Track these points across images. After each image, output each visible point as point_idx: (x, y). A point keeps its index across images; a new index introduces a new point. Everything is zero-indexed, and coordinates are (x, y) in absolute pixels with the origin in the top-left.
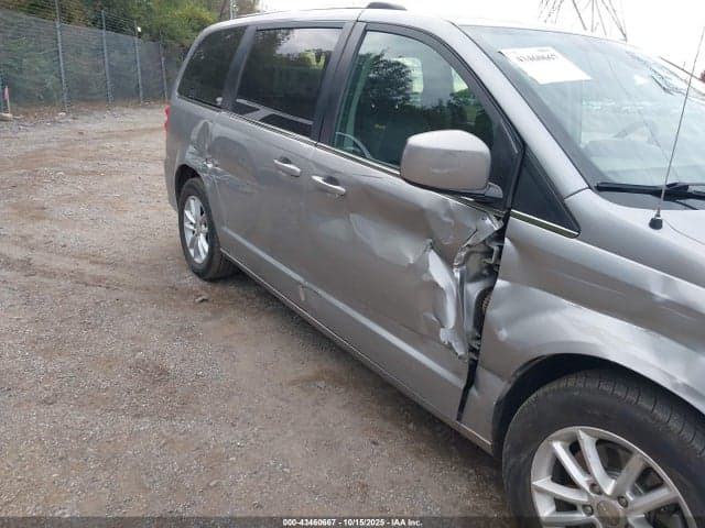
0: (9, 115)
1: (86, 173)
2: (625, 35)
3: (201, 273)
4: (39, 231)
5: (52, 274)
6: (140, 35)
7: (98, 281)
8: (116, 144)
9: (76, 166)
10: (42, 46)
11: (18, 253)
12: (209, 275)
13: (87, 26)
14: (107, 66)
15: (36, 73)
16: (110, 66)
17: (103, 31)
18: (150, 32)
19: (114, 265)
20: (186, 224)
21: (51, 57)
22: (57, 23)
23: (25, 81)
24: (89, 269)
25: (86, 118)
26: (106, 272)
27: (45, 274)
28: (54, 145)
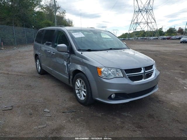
0: (3, 48)
1: (20, 59)
2: (155, 21)
3: (39, 73)
4: (10, 69)
5: (12, 75)
6: (33, 28)
7: (21, 75)
8: (27, 53)
9: (18, 58)
10: (10, 32)
11: (6, 72)
12: (41, 73)
13: (21, 27)
14: (26, 36)
15: (9, 38)
16: (27, 36)
17: (25, 28)
18: (36, 27)
19: (24, 73)
20: (37, 65)
21: (12, 35)
22: (13, 27)
23: (6, 40)
24: (19, 74)
25: (21, 48)
26: (22, 74)
27: (11, 75)
28: (13, 54)
